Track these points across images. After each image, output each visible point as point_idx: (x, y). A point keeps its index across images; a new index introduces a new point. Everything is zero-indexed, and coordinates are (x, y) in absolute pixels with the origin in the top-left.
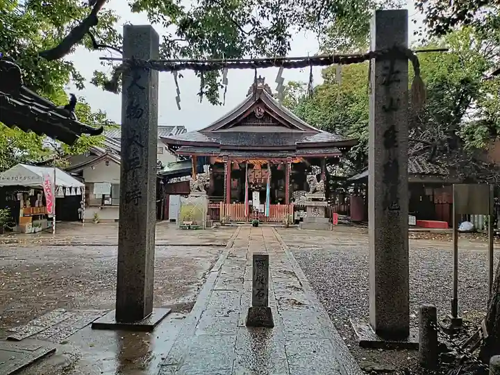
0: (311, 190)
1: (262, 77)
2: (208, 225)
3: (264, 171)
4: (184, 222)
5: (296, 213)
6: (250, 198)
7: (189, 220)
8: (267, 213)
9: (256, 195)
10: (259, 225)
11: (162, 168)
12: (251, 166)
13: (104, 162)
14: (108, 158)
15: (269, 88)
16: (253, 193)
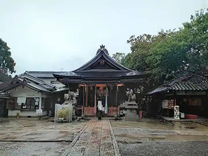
0: (129, 100)
1: (103, 46)
2: (73, 119)
3: (105, 91)
4: (59, 119)
5: (121, 111)
6: (97, 104)
7: (61, 117)
8: (106, 112)
9: (100, 103)
10: (102, 118)
11: (56, 90)
12: (98, 88)
13: (21, 87)
14: (24, 85)
15: (107, 50)
16: (99, 102)
